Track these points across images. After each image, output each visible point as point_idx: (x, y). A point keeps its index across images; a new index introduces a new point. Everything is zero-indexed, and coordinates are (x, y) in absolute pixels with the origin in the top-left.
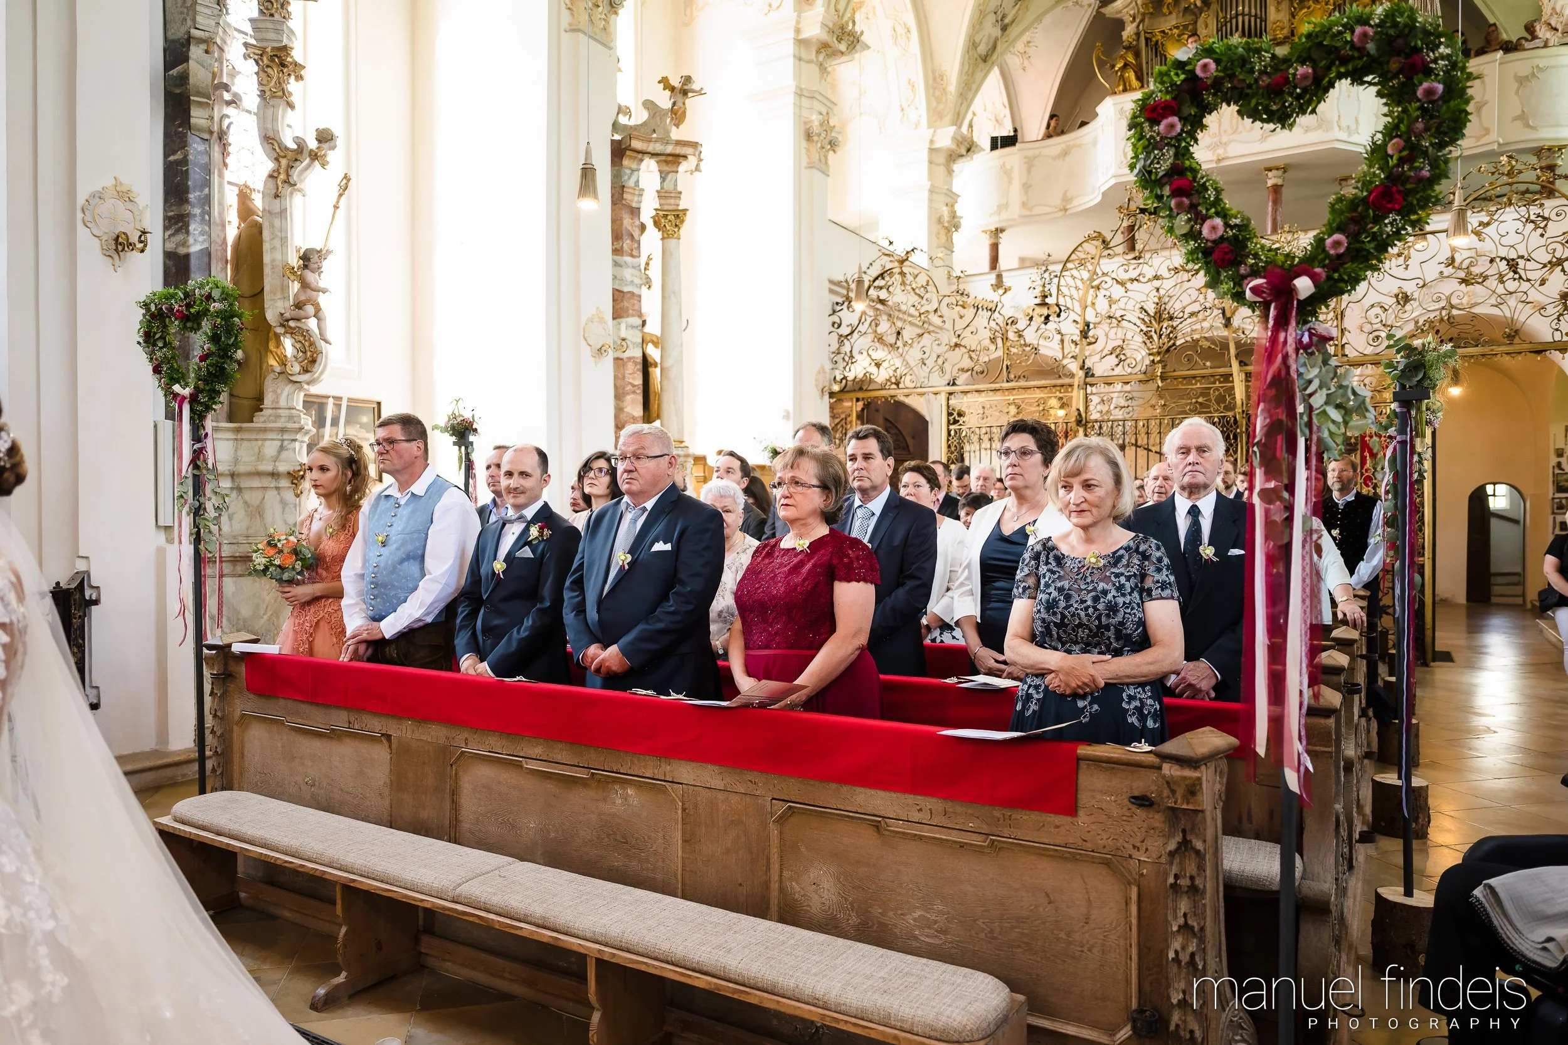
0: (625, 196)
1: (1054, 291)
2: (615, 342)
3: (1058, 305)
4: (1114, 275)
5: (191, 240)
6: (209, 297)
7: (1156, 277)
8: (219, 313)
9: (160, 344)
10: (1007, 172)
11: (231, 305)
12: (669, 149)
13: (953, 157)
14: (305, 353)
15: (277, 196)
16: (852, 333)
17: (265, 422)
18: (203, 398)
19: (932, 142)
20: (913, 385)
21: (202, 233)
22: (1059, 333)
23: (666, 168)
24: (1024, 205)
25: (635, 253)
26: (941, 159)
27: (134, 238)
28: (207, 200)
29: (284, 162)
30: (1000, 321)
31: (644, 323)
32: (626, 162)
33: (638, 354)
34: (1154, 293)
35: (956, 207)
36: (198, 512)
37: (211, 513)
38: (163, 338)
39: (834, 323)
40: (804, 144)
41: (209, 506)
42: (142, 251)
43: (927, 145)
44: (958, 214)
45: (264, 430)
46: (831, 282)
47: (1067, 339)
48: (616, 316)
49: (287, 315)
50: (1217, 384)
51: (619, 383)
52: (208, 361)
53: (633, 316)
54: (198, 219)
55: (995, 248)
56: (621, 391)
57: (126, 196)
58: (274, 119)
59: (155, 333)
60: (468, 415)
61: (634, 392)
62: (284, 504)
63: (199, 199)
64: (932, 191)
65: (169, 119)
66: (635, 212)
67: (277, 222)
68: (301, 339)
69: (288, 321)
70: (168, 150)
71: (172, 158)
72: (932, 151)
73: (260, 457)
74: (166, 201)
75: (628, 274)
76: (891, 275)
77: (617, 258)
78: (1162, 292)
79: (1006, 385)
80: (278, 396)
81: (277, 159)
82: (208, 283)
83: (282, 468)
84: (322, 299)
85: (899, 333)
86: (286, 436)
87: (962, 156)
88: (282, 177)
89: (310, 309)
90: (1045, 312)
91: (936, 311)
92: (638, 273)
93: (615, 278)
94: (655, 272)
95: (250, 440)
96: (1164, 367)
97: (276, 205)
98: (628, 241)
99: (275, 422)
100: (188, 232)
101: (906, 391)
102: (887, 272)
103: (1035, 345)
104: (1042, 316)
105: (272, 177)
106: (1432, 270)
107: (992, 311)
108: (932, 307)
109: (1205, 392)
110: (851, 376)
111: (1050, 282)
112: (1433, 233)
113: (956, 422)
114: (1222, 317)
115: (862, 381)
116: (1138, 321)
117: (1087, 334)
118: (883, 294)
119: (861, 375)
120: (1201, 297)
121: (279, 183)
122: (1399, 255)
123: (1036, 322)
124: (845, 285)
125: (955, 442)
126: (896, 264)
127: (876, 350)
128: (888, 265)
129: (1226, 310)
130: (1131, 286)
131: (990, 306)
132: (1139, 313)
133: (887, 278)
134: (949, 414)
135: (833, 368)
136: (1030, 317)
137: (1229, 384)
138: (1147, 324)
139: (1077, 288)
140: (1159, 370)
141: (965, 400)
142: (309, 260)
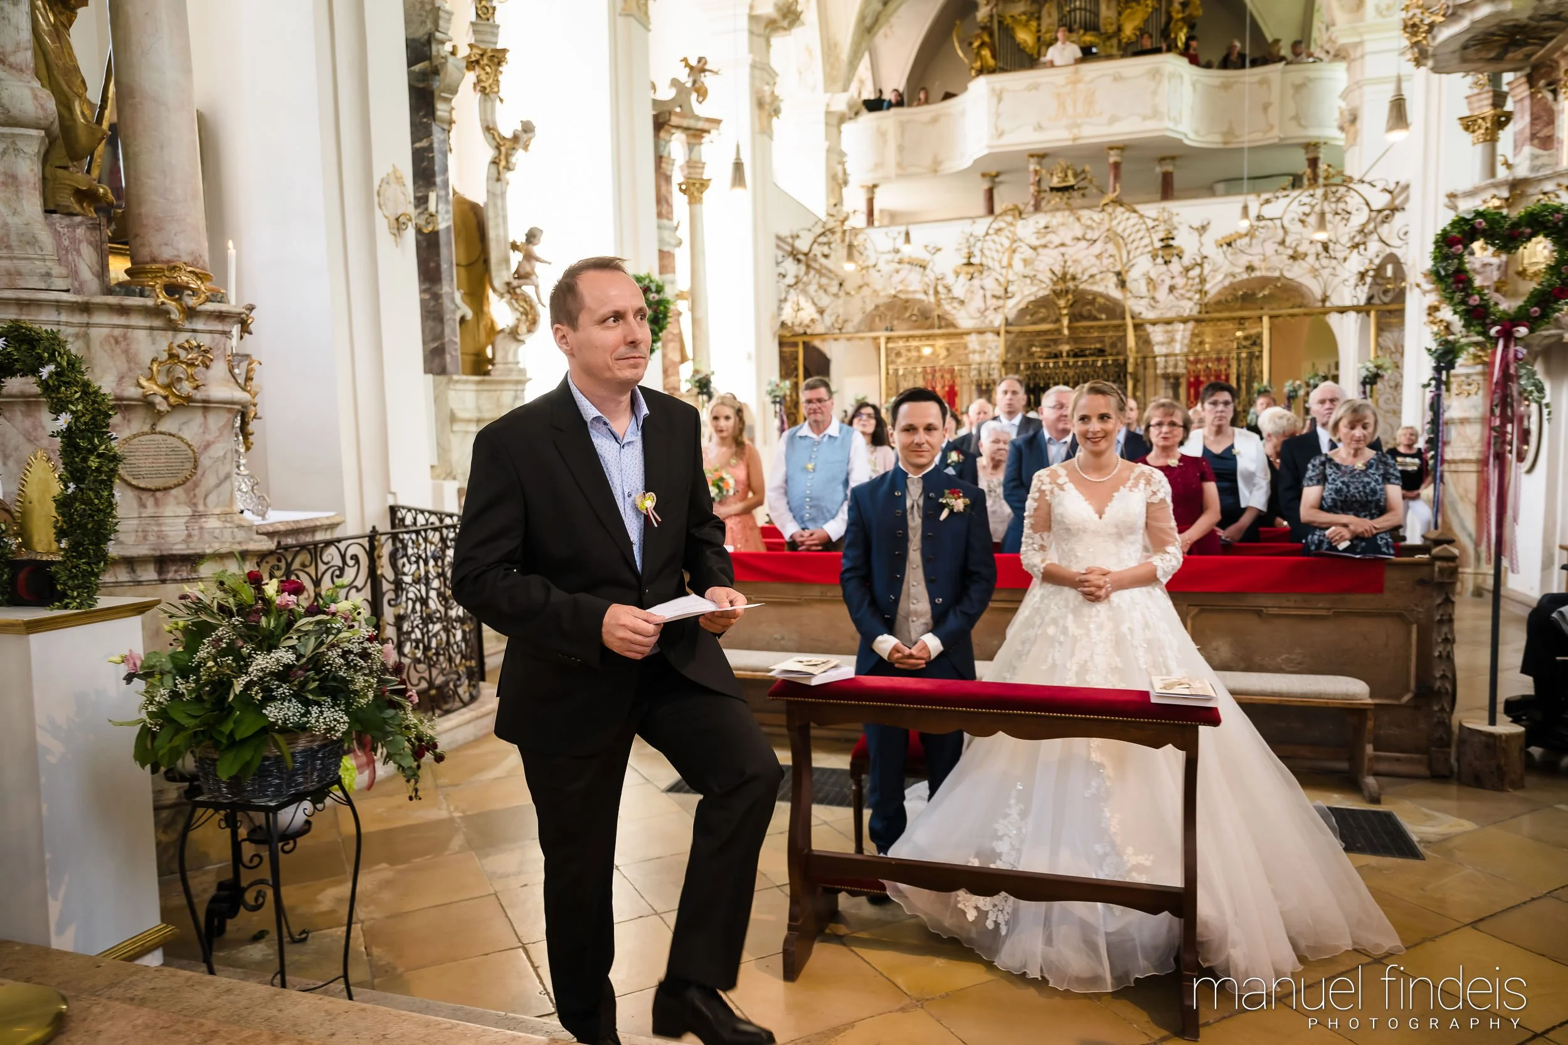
0: (663, 165)
1: (977, 253)
3: (981, 265)
4: (1027, 241)
7: (1063, 245)
10: (882, 134)
12: (701, 125)
13: (842, 119)
14: (527, 315)
15: (498, 180)
16: (796, 283)
17: (499, 375)
19: (828, 105)
20: (853, 330)
22: (982, 288)
23: (693, 141)
24: (899, 165)
25: (671, 216)
26: (835, 121)
27: (411, 218)
29: (503, 149)
30: (932, 277)
32: (662, 134)
34: (1060, 258)
35: (847, 166)
39: (780, 274)
40: (756, 111)
43: (823, 109)
44: (848, 171)
46: (779, 238)
47: (989, 294)
48: (661, 273)
49: (510, 284)
50: (1111, 334)
55: (870, 201)
56: (665, 340)
57: (398, 178)
58: (493, 112)
63: (443, 182)
64: (828, 151)
65: (414, 109)
66: (668, 179)
67: (498, 205)
68: (522, 303)
69: (514, 288)
70: (416, 137)
71: (418, 145)
72: (828, 113)
74: (414, 183)
75: (666, 234)
76: (834, 233)
77: (660, 221)
78: (1067, 257)
79: (937, 331)
80: (506, 353)
81: (498, 148)
85: (841, 285)
86: (519, 387)
87: (850, 119)
88: (503, 163)
89: (530, 278)
90: (971, 269)
92: (673, 234)
93: (659, 237)
94: (684, 233)
96: (1071, 319)
98: (665, 206)
101: (848, 335)
102: (829, 230)
103: (962, 298)
104: (968, 273)
105: (495, 162)
106: (1270, 248)
107: (924, 267)
108: (871, 262)
109: (1101, 340)
110: (797, 322)
111: (975, 245)
112: (1271, 219)
113: (893, 362)
114: (1115, 279)
115: (808, 326)
116: (1048, 281)
117: (1006, 291)
118: (826, 250)
119: (807, 321)
120: (1098, 262)
121: (501, 168)
122: (1246, 235)
123: (963, 278)
124: (790, 240)
125: (892, 380)
126: (839, 223)
127: (820, 299)
128: (831, 224)
129: (1119, 274)
130: (1040, 250)
131: (923, 264)
132: (1049, 275)
133: (830, 235)
134: (887, 356)
135: (779, 315)
136: (957, 274)
137: (1121, 334)
138: (1055, 283)
139: (997, 251)
140: (1065, 322)
141: (901, 343)
142: (532, 236)
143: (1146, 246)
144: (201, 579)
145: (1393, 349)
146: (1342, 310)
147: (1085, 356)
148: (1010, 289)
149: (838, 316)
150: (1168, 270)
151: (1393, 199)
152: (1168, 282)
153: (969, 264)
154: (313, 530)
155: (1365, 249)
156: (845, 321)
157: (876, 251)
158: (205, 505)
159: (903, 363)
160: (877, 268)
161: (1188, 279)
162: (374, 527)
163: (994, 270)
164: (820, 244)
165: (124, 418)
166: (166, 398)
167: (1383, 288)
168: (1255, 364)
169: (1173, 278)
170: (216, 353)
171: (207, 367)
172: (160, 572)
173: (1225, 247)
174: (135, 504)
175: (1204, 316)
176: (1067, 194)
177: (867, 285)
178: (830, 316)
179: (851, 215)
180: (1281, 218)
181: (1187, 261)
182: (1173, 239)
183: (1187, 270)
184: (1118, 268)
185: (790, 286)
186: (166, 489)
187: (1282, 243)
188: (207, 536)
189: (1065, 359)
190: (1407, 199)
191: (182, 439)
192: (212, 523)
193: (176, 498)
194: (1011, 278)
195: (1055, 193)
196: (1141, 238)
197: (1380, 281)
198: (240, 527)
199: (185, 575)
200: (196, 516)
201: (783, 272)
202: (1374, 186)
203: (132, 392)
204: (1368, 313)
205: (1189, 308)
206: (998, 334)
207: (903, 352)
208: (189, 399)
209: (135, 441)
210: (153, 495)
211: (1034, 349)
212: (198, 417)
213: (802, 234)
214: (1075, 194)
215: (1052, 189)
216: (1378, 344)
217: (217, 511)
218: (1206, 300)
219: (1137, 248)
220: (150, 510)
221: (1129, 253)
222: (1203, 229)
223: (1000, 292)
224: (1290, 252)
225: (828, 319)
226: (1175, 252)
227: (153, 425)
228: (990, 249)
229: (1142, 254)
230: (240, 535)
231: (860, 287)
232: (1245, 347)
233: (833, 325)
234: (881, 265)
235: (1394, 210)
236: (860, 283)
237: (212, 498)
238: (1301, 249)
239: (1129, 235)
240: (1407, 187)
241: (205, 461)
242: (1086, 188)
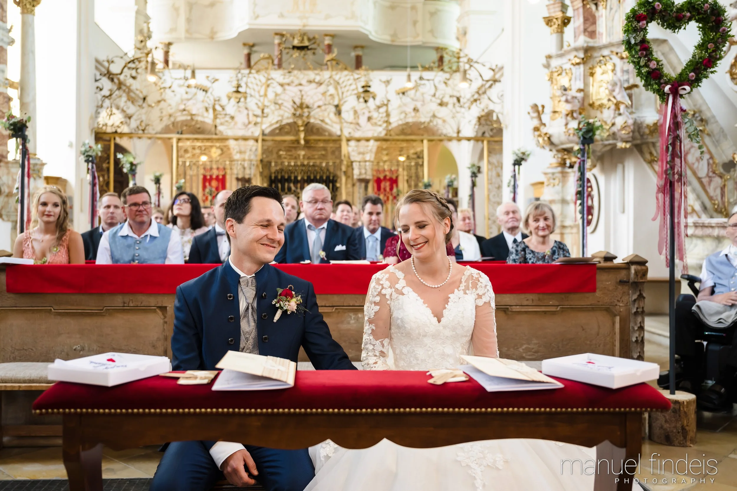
1: (243, 84)
3: (246, 93)
4: (278, 80)
7: (300, 85)
16: (110, 95)
20: (154, 132)
22: (247, 109)
24: (188, 31)
30: (212, 98)
34: (299, 93)
39: (97, 88)
46: (97, 61)
47: (251, 113)
76: (140, 62)
78: (303, 93)
79: (214, 137)
85: (144, 99)
90: (239, 95)
91: (170, 87)
96: (305, 134)
101: (149, 136)
102: (137, 59)
103: (232, 114)
104: (236, 98)
106: (428, 98)
107: (205, 91)
108: (167, 85)
109: (325, 149)
110: (110, 123)
111: (242, 79)
112: (428, 80)
113: (181, 157)
114: (333, 109)
115: (118, 127)
116: (290, 107)
117: (263, 112)
118: (134, 73)
119: (117, 123)
120: (323, 98)
122: (413, 88)
123: (233, 101)
124: (106, 64)
125: (181, 169)
126: (144, 55)
127: (128, 108)
128: (138, 55)
129: (337, 106)
130: (287, 87)
131: (206, 89)
132: (291, 103)
133: (137, 63)
134: (178, 151)
135: (97, 117)
136: (229, 98)
137: (338, 146)
138: (295, 110)
139: (257, 85)
140: (302, 135)
141: (188, 143)
143: (353, 90)
145: (496, 164)
146: (469, 139)
147: (314, 159)
148: (266, 111)
149: (142, 121)
150: (368, 107)
151: (495, 75)
152: (367, 115)
153: (237, 92)
155: (480, 103)
156: (147, 125)
157: (171, 77)
159: (189, 158)
160: (172, 89)
161: (379, 113)
163: (255, 97)
164: (129, 68)
167: (491, 127)
168: (419, 169)
169: (370, 112)
173: (401, 95)
175: (388, 137)
176: (303, 53)
177: (165, 100)
178: (136, 120)
179: (154, 51)
180: (433, 80)
181: (378, 102)
182: (369, 87)
183: (379, 107)
184: (336, 103)
185: (105, 97)
187: (434, 95)
189: (302, 160)
190: (502, 75)
194: (266, 103)
195: (295, 50)
196: (351, 85)
197: (489, 123)
201: (101, 87)
202: (484, 66)
204: (483, 141)
205: (380, 131)
206: (257, 141)
207: (190, 149)
211: (281, 153)
213: (115, 60)
214: (309, 52)
215: (294, 47)
216: (489, 162)
218: (390, 128)
219: (348, 91)
221: (343, 93)
222: (388, 82)
223: (259, 112)
224: (439, 101)
225: (134, 123)
226: (371, 95)
228: (252, 83)
229: (351, 95)
231: (159, 102)
232: (413, 159)
233: (138, 127)
234: (174, 87)
235: (495, 81)
236: (160, 99)
238: (445, 100)
239: (343, 82)
240: (502, 68)
242: (315, 49)
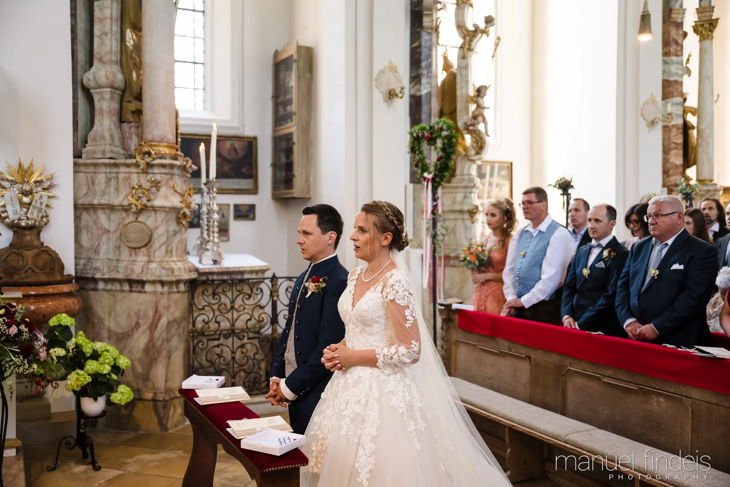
0: (672, 15)
2: (663, 116)
5: (422, 88)
6: (441, 129)
8: (446, 137)
9: (418, 152)
11: (451, 132)
14: (477, 143)
15: (464, 58)
17: (457, 183)
18: (438, 180)
21: (428, 83)
25: (679, 53)
27: (398, 91)
28: (430, 66)
29: (468, 38)
31: (685, 100)
33: (680, 122)
36: (434, 236)
37: (440, 238)
38: (419, 149)
41: (438, 233)
42: (402, 97)
45: (456, 187)
48: (665, 97)
49: (469, 123)
51: (666, 142)
52: (441, 161)
53: (677, 96)
54: (426, 76)
56: (667, 148)
57: (393, 69)
58: (463, 15)
59: (415, 147)
60: (568, 178)
61: (677, 148)
62: (466, 227)
63: (426, 65)
65: (413, 25)
66: (680, 25)
67: (464, 72)
68: (475, 135)
69: (469, 126)
70: (412, 41)
71: (414, 45)
73: (454, 202)
74: (410, 68)
75: (673, 68)
77: (667, 59)
80: (463, 168)
81: (464, 37)
82: (441, 122)
83: (466, 208)
84: (486, 113)
86: (468, 190)
88: (467, 47)
89: (480, 119)
92: (680, 67)
93: (664, 72)
94: (694, 64)
95: (449, 193)
97: (463, 62)
98: (674, 46)
99: (462, 182)
100: (421, 84)
105: (462, 47)
121: (465, 50)
142: (480, 92)
144: (145, 292)
154: (242, 273)
158: (154, 257)
162: (274, 274)
165: (127, 214)
166: (136, 205)
170: (163, 183)
171: (158, 190)
172: (131, 287)
174: (128, 254)
186: (139, 248)
188: (149, 272)
191: (145, 224)
192: (153, 266)
193: (143, 252)
198: (164, 268)
199: (139, 289)
200: (150, 261)
203: (126, 203)
208: (145, 206)
209: (129, 225)
210: (135, 251)
212: (153, 213)
217: (158, 260)
220: (133, 258)
227: (137, 218)
230: (164, 272)
237: (157, 254)
241: (155, 236)
